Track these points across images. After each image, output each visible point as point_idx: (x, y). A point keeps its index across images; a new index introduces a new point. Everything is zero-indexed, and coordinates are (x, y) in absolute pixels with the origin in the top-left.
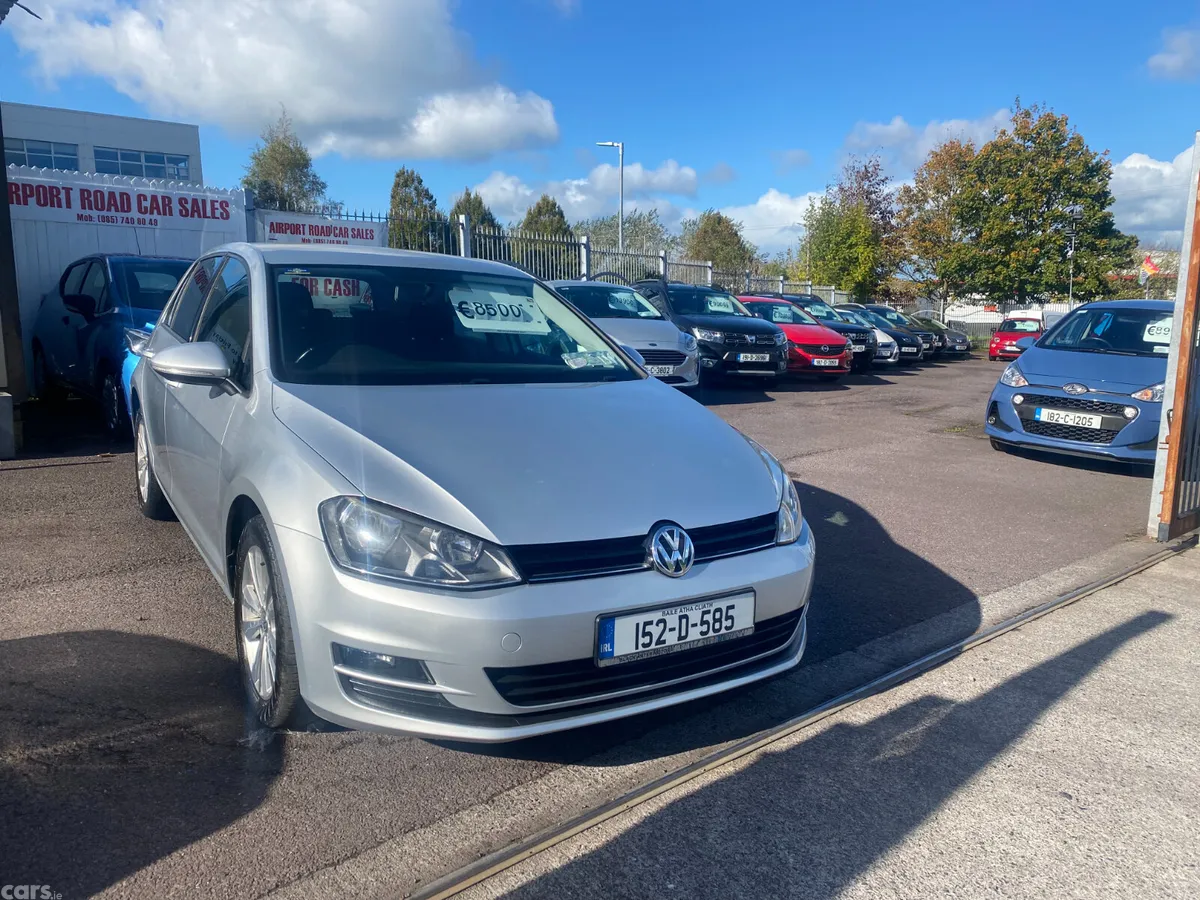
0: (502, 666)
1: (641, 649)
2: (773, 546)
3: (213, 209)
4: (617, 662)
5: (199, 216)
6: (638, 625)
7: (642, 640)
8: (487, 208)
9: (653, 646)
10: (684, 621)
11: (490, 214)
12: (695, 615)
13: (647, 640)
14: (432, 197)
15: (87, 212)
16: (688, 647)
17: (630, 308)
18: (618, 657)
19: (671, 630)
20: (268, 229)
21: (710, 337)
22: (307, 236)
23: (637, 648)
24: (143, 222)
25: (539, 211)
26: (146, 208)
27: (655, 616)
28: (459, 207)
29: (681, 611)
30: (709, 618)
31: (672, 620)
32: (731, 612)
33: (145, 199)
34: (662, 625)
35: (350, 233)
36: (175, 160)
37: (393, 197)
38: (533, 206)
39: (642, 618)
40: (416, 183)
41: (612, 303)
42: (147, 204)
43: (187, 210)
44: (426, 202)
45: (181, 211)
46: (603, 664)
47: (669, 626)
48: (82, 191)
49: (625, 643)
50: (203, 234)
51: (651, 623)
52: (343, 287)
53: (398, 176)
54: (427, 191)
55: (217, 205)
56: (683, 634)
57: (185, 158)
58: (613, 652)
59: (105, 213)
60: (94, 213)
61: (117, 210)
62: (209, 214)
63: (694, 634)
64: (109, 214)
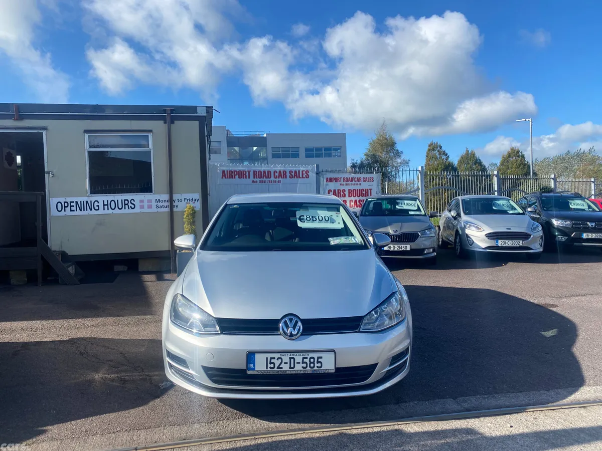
0: (210, 366)
1: (269, 369)
2: (356, 332)
3: (303, 174)
4: (256, 373)
5: (297, 178)
6: (267, 358)
7: (269, 366)
8: (478, 157)
9: (276, 369)
10: (292, 360)
11: (480, 160)
12: (299, 358)
13: (272, 366)
14: (447, 154)
15: (255, 180)
16: (294, 372)
17: (506, 208)
18: (257, 371)
19: (285, 363)
20: (325, 181)
21: (562, 224)
22: (342, 183)
23: (267, 368)
24: (276, 182)
25: (509, 155)
26: (277, 176)
27: (277, 356)
28: (462, 158)
29: (290, 355)
30: (307, 361)
31: (286, 359)
32: (320, 360)
33: (277, 173)
34: (280, 360)
35: (362, 180)
36: (336, 149)
37: (427, 156)
38: (506, 153)
39: (269, 356)
40: (439, 148)
41: (495, 206)
42: (277, 174)
43: (292, 175)
44: (444, 157)
45: (290, 176)
46: (249, 372)
47: (284, 361)
48: (254, 171)
49: (260, 365)
50: (298, 185)
51: (274, 358)
52: (358, 204)
53: (429, 146)
54: (444, 152)
55: (304, 173)
56: (292, 366)
57: (340, 148)
58: (255, 368)
59: (262, 179)
60: (258, 180)
61: (266, 178)
62: (301, 176)
63: (299, 367)
64: (263, 180)
